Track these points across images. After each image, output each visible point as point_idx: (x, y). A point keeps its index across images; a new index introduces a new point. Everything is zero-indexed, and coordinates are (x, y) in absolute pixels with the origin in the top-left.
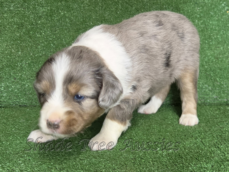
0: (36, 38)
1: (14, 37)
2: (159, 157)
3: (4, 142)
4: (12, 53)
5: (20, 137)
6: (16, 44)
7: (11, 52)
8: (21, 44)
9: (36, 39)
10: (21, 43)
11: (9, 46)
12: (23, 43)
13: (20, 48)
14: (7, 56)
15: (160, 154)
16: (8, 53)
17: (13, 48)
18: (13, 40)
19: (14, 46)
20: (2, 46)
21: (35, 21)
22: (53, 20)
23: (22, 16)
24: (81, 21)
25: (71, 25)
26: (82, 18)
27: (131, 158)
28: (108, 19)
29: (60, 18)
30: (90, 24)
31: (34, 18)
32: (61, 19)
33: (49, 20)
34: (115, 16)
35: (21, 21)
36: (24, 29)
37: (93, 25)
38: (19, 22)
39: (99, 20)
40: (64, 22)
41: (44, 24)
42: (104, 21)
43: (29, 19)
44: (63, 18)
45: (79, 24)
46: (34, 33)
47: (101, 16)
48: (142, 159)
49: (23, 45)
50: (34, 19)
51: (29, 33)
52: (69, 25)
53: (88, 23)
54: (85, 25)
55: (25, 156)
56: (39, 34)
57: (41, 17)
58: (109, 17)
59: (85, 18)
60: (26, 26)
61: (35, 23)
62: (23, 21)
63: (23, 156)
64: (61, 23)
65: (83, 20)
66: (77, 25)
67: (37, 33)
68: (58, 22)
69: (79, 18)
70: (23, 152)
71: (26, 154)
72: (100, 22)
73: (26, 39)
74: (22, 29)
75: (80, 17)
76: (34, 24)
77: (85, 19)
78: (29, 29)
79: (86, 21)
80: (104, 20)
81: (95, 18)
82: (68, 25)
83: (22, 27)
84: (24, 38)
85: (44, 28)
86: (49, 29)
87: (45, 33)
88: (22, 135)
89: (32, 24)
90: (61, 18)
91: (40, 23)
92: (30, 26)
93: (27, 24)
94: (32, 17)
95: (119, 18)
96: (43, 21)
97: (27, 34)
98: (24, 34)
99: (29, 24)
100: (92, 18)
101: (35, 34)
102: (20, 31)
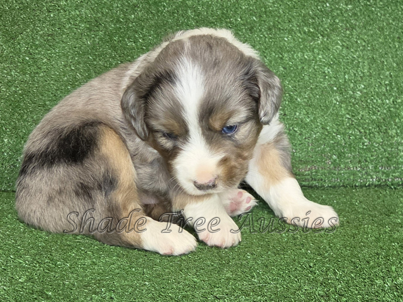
0: (125, 49)
1: (80, 48)
2: (377, 292)
3: (58, 263)
4: (77, 82)
5: (92, 252)
6: (85, 63)
7: (75, 78)
8: (95, 63)
9: (126, 52)
10: (95, 60)
11: (70, 66)
12: (100, 60)
13: (92, 71)
14: (66, 86)
15: (379, 287)
16: (67, 81)
17: (78, 69)
18: (79, 54)
19: (81, 65)
20: (56, 66)
21: (125, 15)
22: (162, 13)
23: (97, 4)
24: (219, 15)
25: (197, 22)
26: (220, 9)
27: (319, 295)
28: (274, 11)
29: (175, 9)
30: (236, 20)
31: (121, 8)
32: (178, 11)
33: (152, 13)
34: (289, 5)
35: (94, 16)
36: (101, 31)
37: (242, 22)
38: (91, 17)
39: (255, 12)
40: (183, 17)
41: (143, 21)
42: (265, 14)
43: (111, 10)
44: (180, 9)
45: (214, 21)
46: (121, 39)
47: (260, 4)
48: (342, 295)
49: (100, 64)
50: (122, 10)
51: (111, 39)
52: (194, 23)
53: (231, 19)
54: (226, 22)
55: (102, 292)
56: (131, 42)
57: (135, 7)
58: (275, 7)
59: (225, 9)
60: (105, 24)
61: (123, 19)
62: (99, 15)
63: (97, 290)
64: (178, 20)
65: (223, 13)
66: (210, 23)
67: (128, 39)
68: (171, 16)
69: (215, 9)
70: (99, 283)
71: (103, 287)
72: (256, 17)
73: (106, 51)
74: (97, 31)
75: (217, 6)
76: (121, 21)
77: (227, 11)
78: (111, 32)
79: (229, 14)
80: (265, 12)
81: (247, 8)
82: (191, 24)
83: (97, 27)
84: (101, 49)
85: (142, 29)
86: (153, 31)
87: (143, 40)
88: (96, 247)
89: (118, 21)
90: (177, 8)
91: (134, 19)
92: (113, 26)
93: (106, 21)
94: (118, 7)
95: (297, 8)
96: (140, 14)
97: (108, 42)
98: (102, 41)
99: (112, 21)
100: (241, 8)
101: (125, 41)
102: (93, 36)
